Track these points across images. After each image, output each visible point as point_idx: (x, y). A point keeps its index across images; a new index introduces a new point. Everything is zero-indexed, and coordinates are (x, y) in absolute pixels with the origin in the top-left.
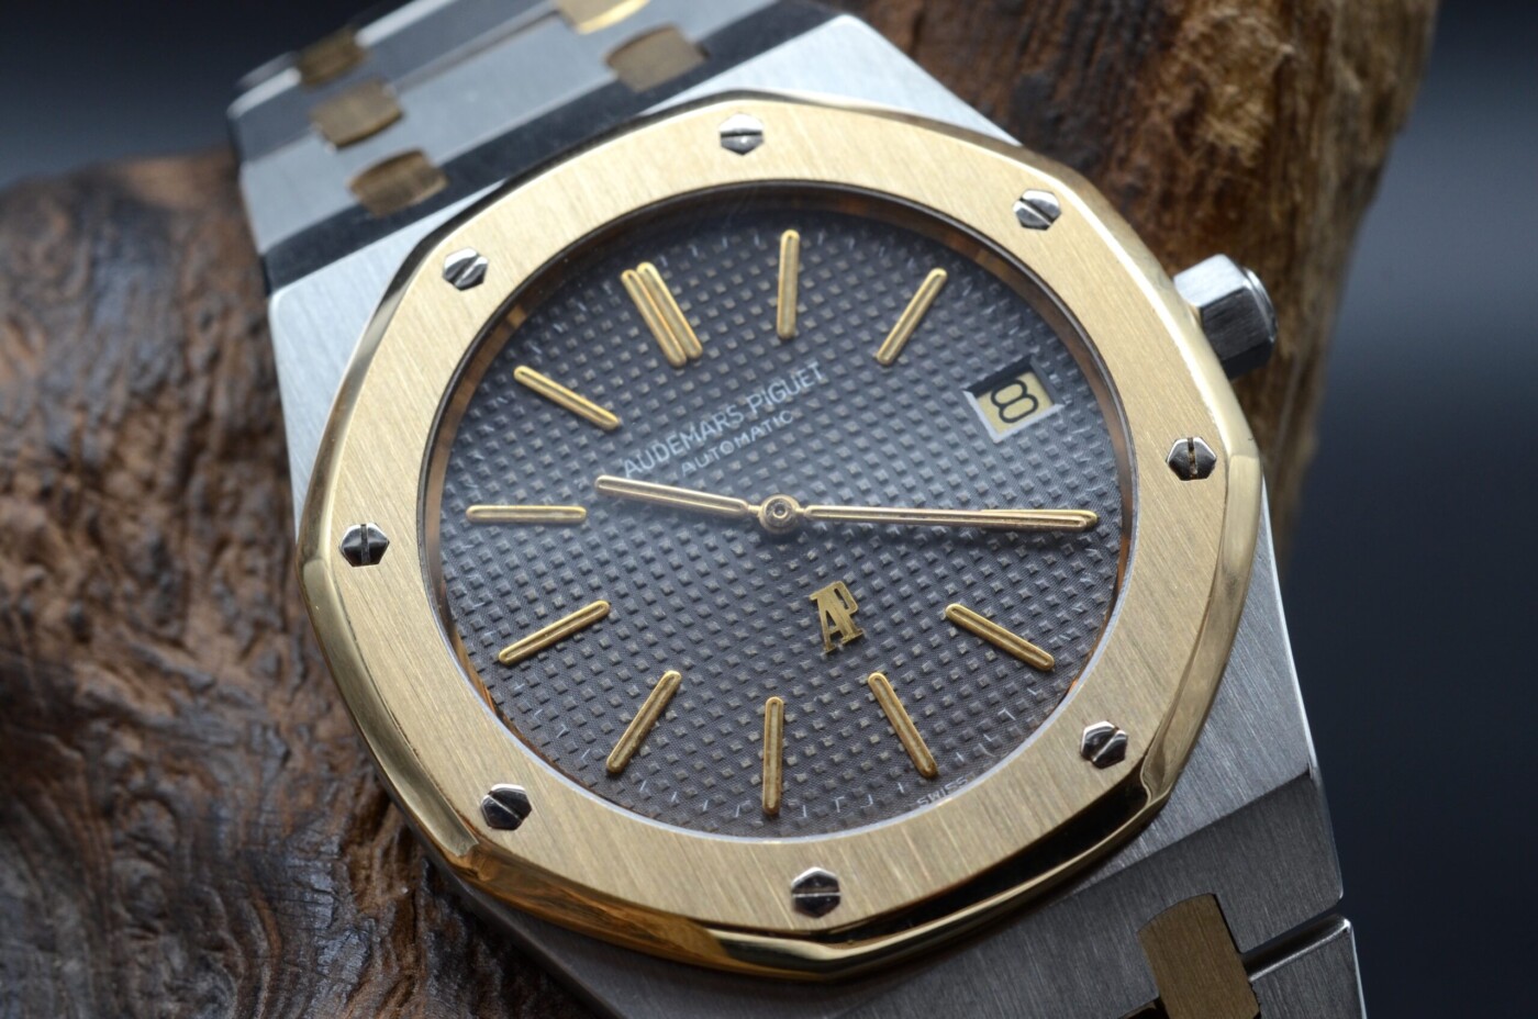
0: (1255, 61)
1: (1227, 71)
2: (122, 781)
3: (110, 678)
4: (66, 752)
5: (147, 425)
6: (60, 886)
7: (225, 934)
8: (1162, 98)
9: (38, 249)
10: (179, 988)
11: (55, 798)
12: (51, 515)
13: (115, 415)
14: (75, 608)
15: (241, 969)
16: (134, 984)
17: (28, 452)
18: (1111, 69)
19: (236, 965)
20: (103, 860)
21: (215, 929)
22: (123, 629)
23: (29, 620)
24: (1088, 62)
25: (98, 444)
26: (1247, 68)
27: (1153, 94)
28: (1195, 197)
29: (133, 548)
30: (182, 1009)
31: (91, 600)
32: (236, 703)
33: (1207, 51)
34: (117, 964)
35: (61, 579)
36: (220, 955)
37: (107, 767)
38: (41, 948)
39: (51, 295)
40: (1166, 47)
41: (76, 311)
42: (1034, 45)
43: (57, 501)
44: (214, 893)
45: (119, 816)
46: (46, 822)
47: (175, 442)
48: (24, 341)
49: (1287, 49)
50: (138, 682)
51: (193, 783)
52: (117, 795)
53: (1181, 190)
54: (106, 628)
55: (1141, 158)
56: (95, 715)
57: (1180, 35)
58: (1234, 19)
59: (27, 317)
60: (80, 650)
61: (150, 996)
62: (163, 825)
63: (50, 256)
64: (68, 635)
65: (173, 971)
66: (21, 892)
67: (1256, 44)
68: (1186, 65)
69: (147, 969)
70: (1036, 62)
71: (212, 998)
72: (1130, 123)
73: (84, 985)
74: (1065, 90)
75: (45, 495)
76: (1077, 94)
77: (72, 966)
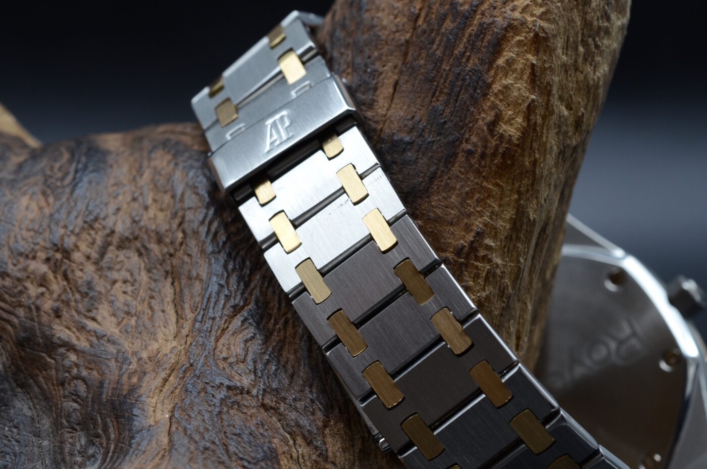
0: (520, 101)
1: (509, 105)
2: (69, 372)
3: (67, 331)
4: (49, 360)
5: (90, 234)
6: (44, 412)
7: (100, 431)
8: (483, 115)
9: (57, 165)
10: (82, 452)
11: (43, 378)
12: (50, 268)
13: (77, 230)
14: (56, 304)
15: (104, 445)
16: (67, 450)
17: (42, 243)
18: (465, 103)
19: (103, 443)
20: (60, 402)
21: (97, 429)
22: (74, 313)
23: (38, 309)
24: (456, 101)
25: (69, 242)
26: (517, 104)
27: (480, 114)
28: (494, 155)
29: (80, 282)
30: (82, 460)
31: (63, 301)
32: (114, 343)
33: (501, 97)
34: (61, 443)
35: (51, 293)
36: (98, 440)
37: (63, 366)
38: (34, 436)
39: (59, 184)
40: (485, 95)
41: (68, 190)
42: (437, 94)
43: (52, 262)
44: (98, 415)
45: (67, 385)
46: (40, 388)
47: (99, 241)
48: (47, 201)
49: (533, 97)
50: (78, 334)
51: (95, 373)
52: (67, 377)
53: (489, 152)
54: (67, 312)
55: (474, 139)
56: (61, 346)
57: (491, 91)
58: (512, 84)
59: (49, 191)
60: (58, 321)
61: (72, 455)
62: (82, 388)
63: (60, 169)
64: (52, 315)
65: (81, 445)
66: (29, 414)
67: (520, 95)
68: (492, 102)
69: (72, 444)
70: (438, 100)
71: (93, 456)
72: (471, 125)
73: (49, 450)
74: (448, 111)
75: (48, 260)
76: (452, 113)
77: (46, 443)
